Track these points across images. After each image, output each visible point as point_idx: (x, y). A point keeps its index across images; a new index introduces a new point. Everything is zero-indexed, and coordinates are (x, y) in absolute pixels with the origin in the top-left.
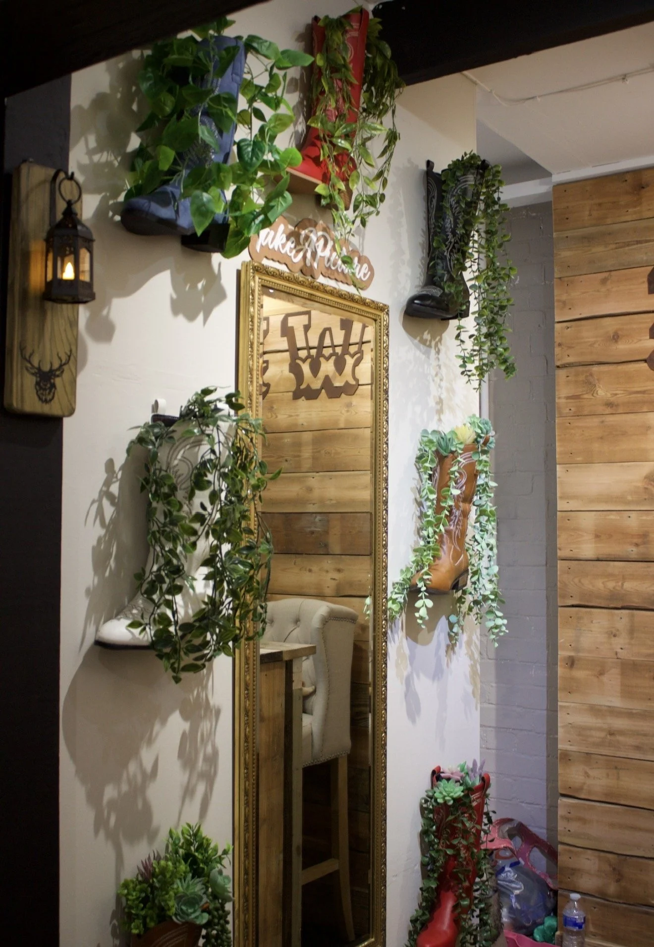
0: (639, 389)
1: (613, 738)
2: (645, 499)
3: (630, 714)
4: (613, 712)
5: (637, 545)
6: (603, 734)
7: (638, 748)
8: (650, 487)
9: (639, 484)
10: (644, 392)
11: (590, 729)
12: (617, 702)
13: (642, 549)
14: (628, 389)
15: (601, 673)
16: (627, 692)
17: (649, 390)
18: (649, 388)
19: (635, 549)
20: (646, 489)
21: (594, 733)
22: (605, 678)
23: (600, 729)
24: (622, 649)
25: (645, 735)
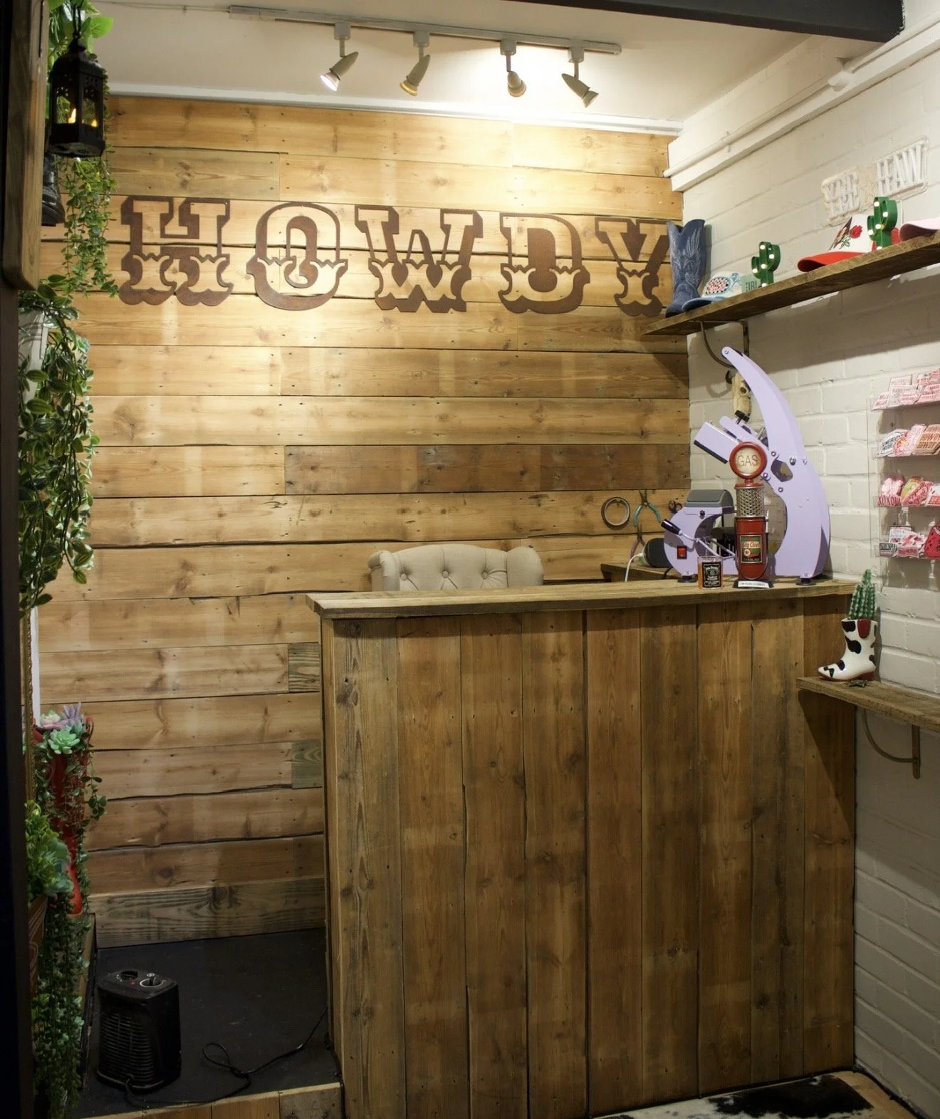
0: (108, 321)
1: (82, 683)
2: (115, 434)
3: (99, 657)
4: (81, 656)
5: (105, 482)
6: (70, 681)
7: (109, 690)
8: (119, 422)
9: (109, 419)
10: (114, 324)
11: (56, 678)
12: (86, 646)
13: (110, 486)
14: (97, 320)
15: (67, 618)
16: (95, 635)
17: (120, 322)
18: (119, 320)
19: (103, 486)
20: (115, 423)
21: (60, 681)
22: (72, 623)
23: (67, 676)
24: (90, 590)
25: (117, 675)
